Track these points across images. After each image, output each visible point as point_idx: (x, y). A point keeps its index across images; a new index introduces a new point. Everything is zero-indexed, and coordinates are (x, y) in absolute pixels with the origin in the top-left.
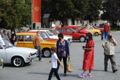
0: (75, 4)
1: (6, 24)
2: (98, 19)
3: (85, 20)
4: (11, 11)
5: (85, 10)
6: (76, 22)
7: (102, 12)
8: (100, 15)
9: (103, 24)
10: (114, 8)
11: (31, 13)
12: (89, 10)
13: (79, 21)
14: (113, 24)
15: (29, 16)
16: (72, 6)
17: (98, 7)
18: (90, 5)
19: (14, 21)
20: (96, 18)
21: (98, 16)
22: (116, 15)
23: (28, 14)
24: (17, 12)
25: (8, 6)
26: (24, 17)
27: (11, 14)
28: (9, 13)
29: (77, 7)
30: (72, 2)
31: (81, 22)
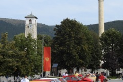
0: (79, 55)
1: (21, 72)
2: (99, 68)
3: (88, 68)
4: (25, 61)
5: (88, 60)
6: (80, 70)
7: (102, 62)
8: (101, 65)
9: (104, 73)
10: (113, 59)
11: (42, 62)
12: (92, 60)
13: (83, 70)
14: (112, 72)
15: (40, 65)
16: (77, 57)
17: (100, 58)
18: (92, 56)
19: (27, 69)
20: (98, 67)
21: (99, 65)
22: (115, 65)
23: (39, 63)
24: (30, 62)
25: (23, 57)
26: (36, 66)
27: (25, 64)
28: (24, 63)
29: (81, 57)
30: (77, 53)
31: (85, 71)
